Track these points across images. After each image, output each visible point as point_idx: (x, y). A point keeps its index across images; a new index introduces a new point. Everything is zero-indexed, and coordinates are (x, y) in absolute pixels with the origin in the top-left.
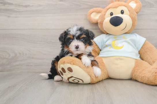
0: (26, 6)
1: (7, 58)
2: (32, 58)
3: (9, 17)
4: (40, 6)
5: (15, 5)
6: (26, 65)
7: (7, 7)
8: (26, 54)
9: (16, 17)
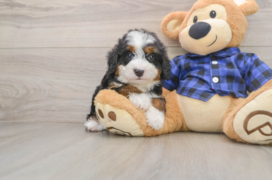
0: (47, 9)
1: (13, 98)
2: (55, 97)
3: (19, 27)
4: (70, 8)
5: (30, 7)
6: (45, 110)
7: (16, 11)
8: (45, 91)
9: (30, 28)
